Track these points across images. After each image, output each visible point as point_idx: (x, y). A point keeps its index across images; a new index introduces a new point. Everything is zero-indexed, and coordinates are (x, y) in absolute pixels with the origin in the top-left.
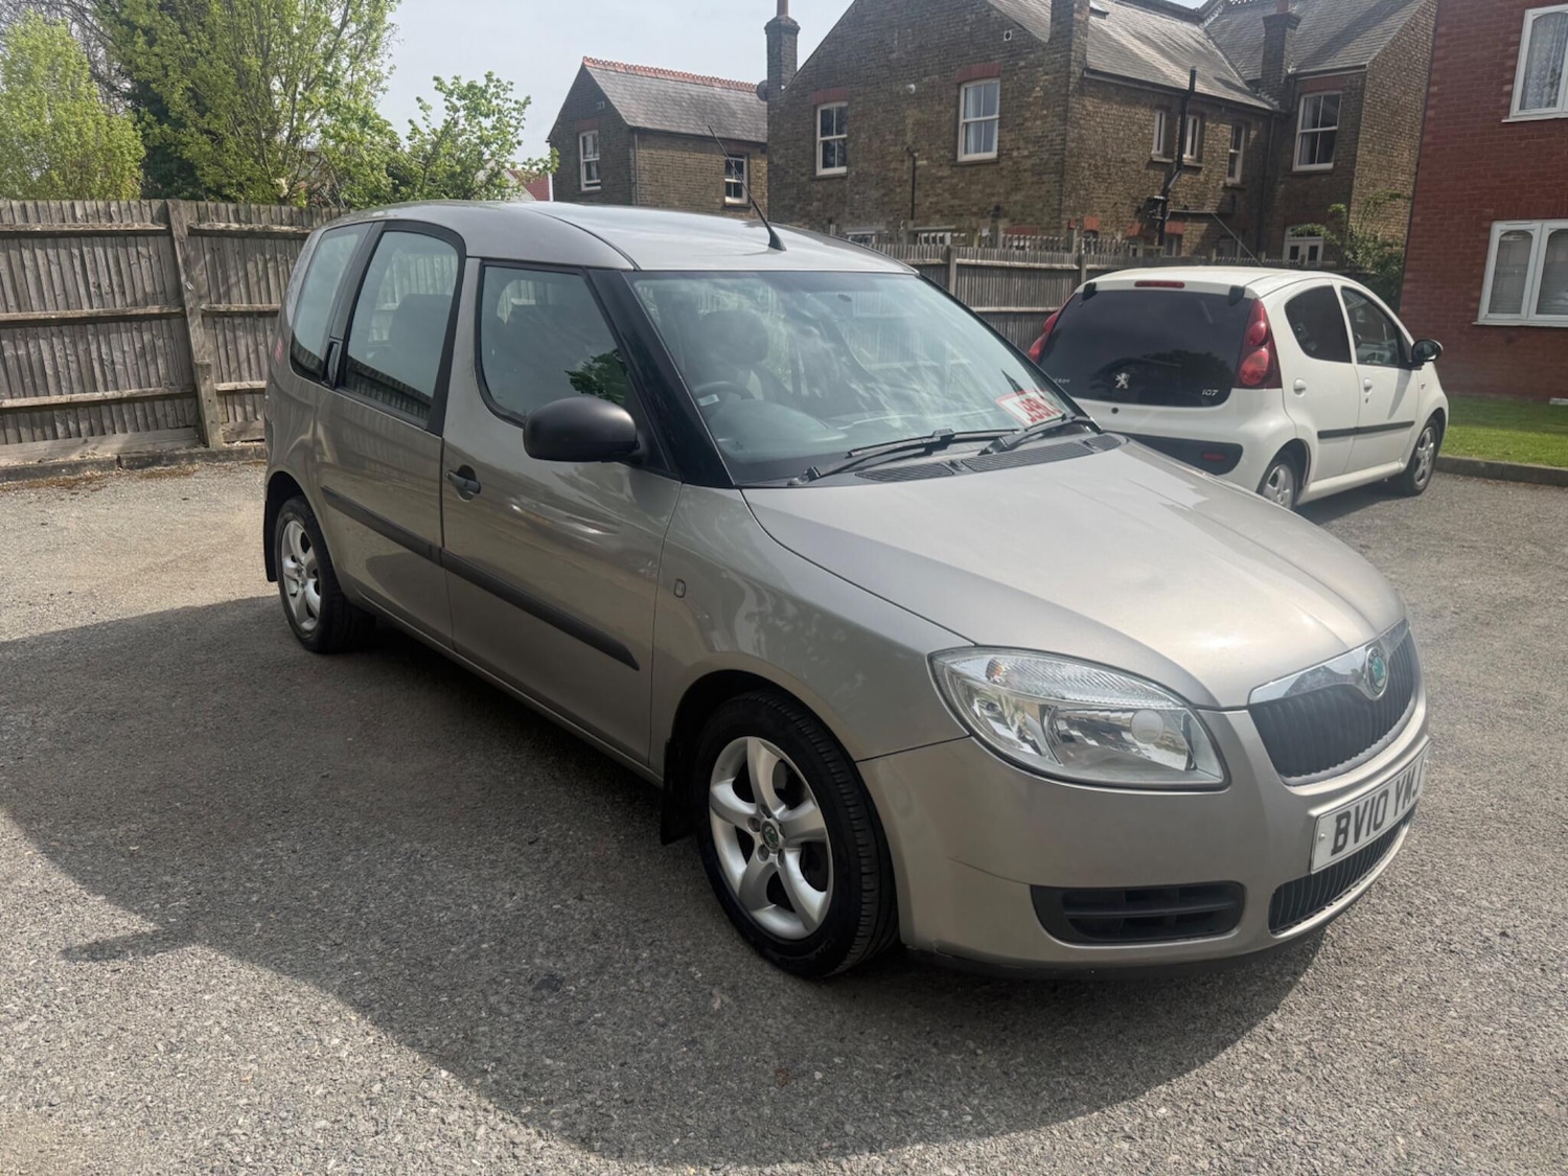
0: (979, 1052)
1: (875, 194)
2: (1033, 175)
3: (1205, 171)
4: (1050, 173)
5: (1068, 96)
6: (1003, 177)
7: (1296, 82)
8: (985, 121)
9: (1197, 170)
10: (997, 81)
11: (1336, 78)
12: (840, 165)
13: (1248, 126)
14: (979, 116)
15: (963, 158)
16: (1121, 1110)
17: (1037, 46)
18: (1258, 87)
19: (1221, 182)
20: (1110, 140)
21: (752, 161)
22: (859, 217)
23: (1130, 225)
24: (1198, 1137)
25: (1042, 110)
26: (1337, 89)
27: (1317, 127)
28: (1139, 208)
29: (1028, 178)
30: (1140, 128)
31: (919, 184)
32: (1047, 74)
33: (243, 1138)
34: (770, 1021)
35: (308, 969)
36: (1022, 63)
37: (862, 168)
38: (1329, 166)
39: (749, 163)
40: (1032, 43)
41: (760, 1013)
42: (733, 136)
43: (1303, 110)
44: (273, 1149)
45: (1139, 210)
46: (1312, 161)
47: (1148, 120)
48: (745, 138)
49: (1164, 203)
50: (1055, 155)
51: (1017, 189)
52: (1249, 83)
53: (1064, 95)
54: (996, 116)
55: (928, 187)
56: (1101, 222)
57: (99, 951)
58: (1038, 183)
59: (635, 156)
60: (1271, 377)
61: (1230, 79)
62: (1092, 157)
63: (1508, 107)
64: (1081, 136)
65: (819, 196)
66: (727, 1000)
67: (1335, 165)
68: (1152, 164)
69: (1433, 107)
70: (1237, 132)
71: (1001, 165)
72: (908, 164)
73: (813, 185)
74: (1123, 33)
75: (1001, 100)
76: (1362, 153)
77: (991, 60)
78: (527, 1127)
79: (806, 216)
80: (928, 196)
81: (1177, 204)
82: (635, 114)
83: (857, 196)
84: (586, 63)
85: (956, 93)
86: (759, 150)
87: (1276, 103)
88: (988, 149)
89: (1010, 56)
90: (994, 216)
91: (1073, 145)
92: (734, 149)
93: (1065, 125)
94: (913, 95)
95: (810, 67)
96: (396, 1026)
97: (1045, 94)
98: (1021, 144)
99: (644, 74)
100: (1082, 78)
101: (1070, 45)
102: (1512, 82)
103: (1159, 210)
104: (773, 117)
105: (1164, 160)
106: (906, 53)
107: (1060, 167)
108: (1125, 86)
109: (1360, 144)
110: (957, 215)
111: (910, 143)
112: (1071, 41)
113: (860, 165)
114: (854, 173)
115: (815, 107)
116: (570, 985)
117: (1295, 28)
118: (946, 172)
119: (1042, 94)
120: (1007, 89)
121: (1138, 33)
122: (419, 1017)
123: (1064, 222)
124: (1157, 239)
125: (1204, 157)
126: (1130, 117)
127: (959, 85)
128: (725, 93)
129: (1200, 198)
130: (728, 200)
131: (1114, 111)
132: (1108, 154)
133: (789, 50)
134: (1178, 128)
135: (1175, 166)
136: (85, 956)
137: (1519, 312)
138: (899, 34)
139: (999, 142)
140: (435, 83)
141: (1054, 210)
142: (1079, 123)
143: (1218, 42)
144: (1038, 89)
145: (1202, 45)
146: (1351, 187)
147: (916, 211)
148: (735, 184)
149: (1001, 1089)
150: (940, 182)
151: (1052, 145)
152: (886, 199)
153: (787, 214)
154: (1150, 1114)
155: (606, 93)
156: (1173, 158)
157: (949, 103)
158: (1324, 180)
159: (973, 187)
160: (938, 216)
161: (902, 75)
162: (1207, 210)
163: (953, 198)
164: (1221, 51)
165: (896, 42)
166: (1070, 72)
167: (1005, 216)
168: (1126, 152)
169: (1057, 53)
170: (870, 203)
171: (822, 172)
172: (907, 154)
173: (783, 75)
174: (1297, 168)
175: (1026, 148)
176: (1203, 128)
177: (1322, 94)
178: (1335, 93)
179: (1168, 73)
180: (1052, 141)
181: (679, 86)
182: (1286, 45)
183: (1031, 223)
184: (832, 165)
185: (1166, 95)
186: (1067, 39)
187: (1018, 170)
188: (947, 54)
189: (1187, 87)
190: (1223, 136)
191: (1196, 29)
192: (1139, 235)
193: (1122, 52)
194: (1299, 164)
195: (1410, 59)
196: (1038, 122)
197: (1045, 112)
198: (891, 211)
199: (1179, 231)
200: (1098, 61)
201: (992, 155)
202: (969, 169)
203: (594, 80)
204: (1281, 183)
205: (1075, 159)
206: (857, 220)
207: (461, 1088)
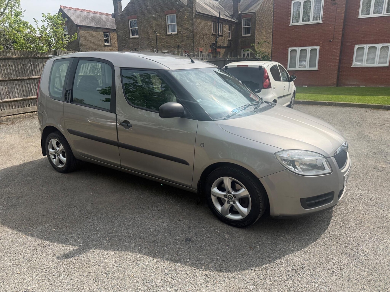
0: (286, 235)
1: (147, 42)
2: (186, 38)
3: (224, 36)
4: (190, 37)
5: (193, 18)
6: (179, 38)
7: (241, 15)
8: (173, 24)
9: (222, 36)
10: (175, 14)
11: (249, 15)
12: (136, 35)
13: (232, 25)
14: (171, 23)
15: (168, 33)
16: (318, 240)
17: (184, 6)
18: (233, 16)
19: (227, 39)
20: (203, 29)
21: (111, 34)
22: (143, 48)
23: (209, 50)
24: (335, 242)
25: (187, 22)
26: (250, 17)
27: (246, 26)
28: (211, 45)
29: (185, 38)
30: (209, 26)
31: (158, 40)
32: (187, 13)
33: (142, 289)
34: (240, 238)
35: (127, 249)
36: (181, 10)
37: (142, 36)
38: (249, 35)
39: (110, 34)
40: (183, 5)
41: (237, 237)
42: (105, 27)
43: (243, 22)
44: (152, 289)
45: (211, 46)
46: (246, 34)
47: (211, 24)
48: (108, 28)
49: (216, 44)
50: (191, 33)
51: (183, 41)
52: (231, 15)
53: (192, 18)
54: (176, 23)
55: (160, 41)
56: (203, 49)
57: (66, 256)
58: (188, 40)
59: (79, 32)
60: (269, 86)
61: (227, 15)
62: (200, 33)
63: (290, 22)
64: (197, 28)
65: (132, 43)
66: (229, 236)
67: (251, 35)
68: (213, 35)
69: (275, 22)
70: (230, 27)
71: (178, 35)
72: (154, 35)
73: (130, 40)
74: (202, 3)
75: (177, 19)
76: (257, 32)
77: (173, 9)
78: (206, 271)
79: (128, 48)
80: (161, 43)
81: (219, 44)
82: (78, 22)
83: (142, 43)
84: (61, 7)
85: (165, 17)
86: (112, 31)
87: (237, 20)
88: (175, 31)
89: (178, 8)
90: (178, 48)
91: (195, 30)
92: (105, 31)
93: (193, 25)
94: (154, 17)
95: (126, 10)
96: (159, 257)
97: (187, 18)
98: (183, 30)
99: (78, 10)
100: (196, 14)
101: (193, 6)
102: (290, 17)
103: (215, 46)
104: (117, 23)
105: (215, 34)
106: (151, 7)
107: (192, 36)
108: (205, 16)
109: (256, 30)
110: (168, 48)
111: (155, 29)
112: (192, 5)
113: (142, 35)
114: (140, 37)
115: (128, 20)
116: (192, 239)
117: (240, 3)
118: (164, 37)
119: (186, 18)
120: (178, 16)
121: (205, 3)
122: (163, 253)
123: (195, 49)
124: (215, 53)
125: (223, 33)
126: (207, 24)
127: (166, 15)
128: (101, 16)
129: (223, 43)
130: (105, 44)
131: (203, 22)
132: (203, 32)
133: (120, 5)
134: (217, 26)
135: (217, 35)
136: (64, 258)
137: (295, 67)
138: (149, 2)
139: (177, 29)
140: (42, 15)
141: (192, 46)
142: (196, 25)
143: (222, 5)
144: (186, 16)
145: (219, 6)
146: (255, 40)
147: (158, 47)
148: (107, 40)
149: (295, 242)
150: (163, 39)
151: (190, 30)
152: (150, 44)
153: (123, 47)
154: (324, 240)
155: (68, 15)
156: (217, 33)
157: (164, 20)
158: (249, 38)
159: (172, 41)
160: (164, 48)
161: (151, 12)
162: (225, 46)
163: (167, 43)
164: (223, 7)
165: (148, 4)
166: (193, 13)
167: (181, 48)
168: (207, 32)
169: (190, 8)
170: (146, 45)
171: (132, 37)
172: (154, 32)
173: (119, 12)
174: (243, 35)
175: (184, 31)
176: (223, 26)
177: (247, 18)
178: (249, 18)
179: (214, 13)
180: (190, 29)
181: (88, 14)
182: (238, 7)
183: (187, 50)
184: (134, 35)
185: (214, 18)
186: (192, 4)
187: (182, 37)
188: (162, 7)
189: (219, 17)
190: (227, 28)
191: (217, 2)
192: (211, 52)
193: (203, 7)
194: (243, 34)
195: (264, 10)
196: (186, 25)
197: (188, 22)
198: (151, 47)
199: (219, 51)
200: (199, 10)
201: (176, 33)
202: (170, 36)
203: (64, 12)
204: (240, 39)
205: (196, 34)
206: (143, 49)
207: (185, 266)
